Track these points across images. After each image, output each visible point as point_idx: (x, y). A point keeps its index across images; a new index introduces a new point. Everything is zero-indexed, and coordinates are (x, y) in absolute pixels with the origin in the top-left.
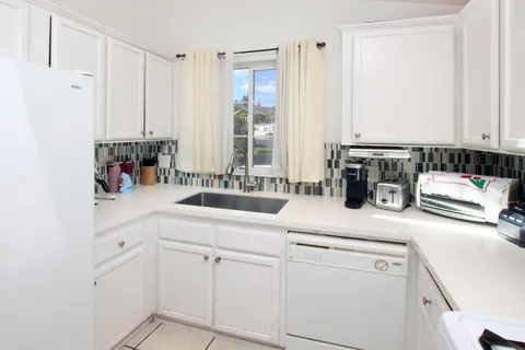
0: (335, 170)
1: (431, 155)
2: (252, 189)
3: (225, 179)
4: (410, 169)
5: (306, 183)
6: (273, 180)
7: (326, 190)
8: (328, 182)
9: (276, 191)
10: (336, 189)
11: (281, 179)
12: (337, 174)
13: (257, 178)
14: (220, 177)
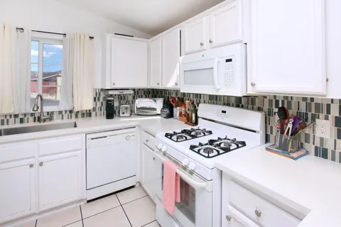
0: (98, 103)
1: (138, 92)
2: (44, 120)
3: (20, 117)
4: (130, 98)
5: (82, 111)
6: (60, 112)
7: (93, 114)
8: (94, 109)
9: (62, 118)
10: (98, 112)
11: (66, 111)
12: (99, 104)
13: (48, 113)
14: (16, 116)
